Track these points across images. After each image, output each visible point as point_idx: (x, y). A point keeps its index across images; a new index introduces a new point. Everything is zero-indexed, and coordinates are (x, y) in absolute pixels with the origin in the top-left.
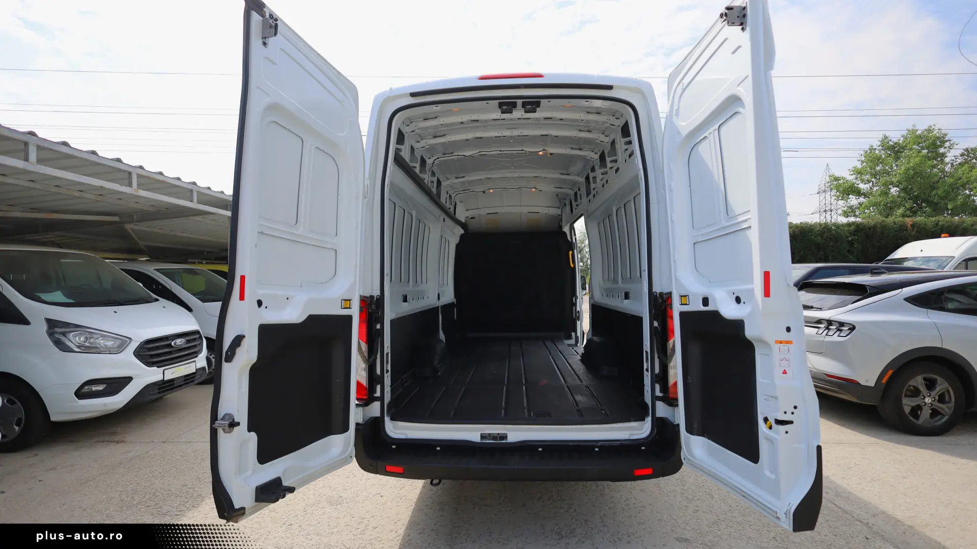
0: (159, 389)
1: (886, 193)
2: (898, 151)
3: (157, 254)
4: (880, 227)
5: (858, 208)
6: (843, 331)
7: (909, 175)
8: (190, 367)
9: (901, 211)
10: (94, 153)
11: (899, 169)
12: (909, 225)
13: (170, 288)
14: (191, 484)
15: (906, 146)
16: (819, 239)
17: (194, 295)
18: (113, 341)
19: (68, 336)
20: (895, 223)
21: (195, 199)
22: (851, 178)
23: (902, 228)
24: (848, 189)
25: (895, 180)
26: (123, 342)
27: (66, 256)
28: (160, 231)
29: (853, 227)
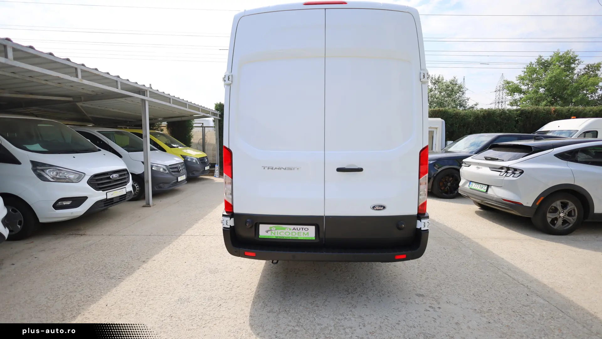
0: (105, 204)
1: (536, 92)
2: (547, 66)
3: (99, 122)
4: (535, 112)
5: (520, 101)
6: (516, 174)
7: (551, 81)
8: (123, 191)
9: (544, 103)
10: (51, 54)
11: (546, 77)
12: (552, 111)
13: (107, 143)
14: (126, 260)
15: (552, 63)
16: (498, 119)
17: (122, 147)
18: (73, 175)
19: (45, 172)
20: (544, 109)
21: (119, 87)
22: (516, 82)
23: (548, 113)
24: (514, 89)
25: (543, 84)
26: (80, 176)
27: (41, 122)
28: (99, 108)
29: (519, 112)
